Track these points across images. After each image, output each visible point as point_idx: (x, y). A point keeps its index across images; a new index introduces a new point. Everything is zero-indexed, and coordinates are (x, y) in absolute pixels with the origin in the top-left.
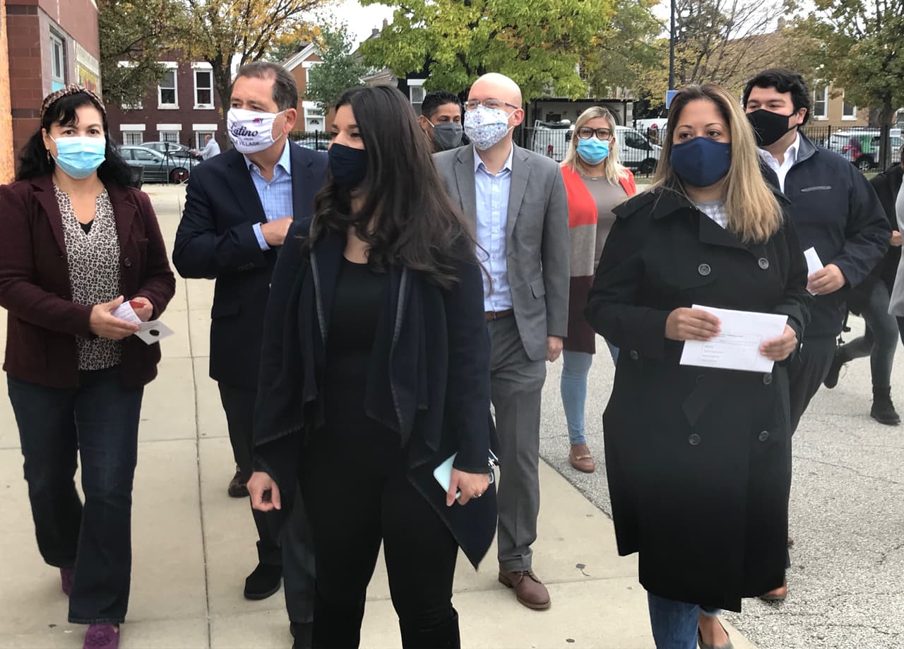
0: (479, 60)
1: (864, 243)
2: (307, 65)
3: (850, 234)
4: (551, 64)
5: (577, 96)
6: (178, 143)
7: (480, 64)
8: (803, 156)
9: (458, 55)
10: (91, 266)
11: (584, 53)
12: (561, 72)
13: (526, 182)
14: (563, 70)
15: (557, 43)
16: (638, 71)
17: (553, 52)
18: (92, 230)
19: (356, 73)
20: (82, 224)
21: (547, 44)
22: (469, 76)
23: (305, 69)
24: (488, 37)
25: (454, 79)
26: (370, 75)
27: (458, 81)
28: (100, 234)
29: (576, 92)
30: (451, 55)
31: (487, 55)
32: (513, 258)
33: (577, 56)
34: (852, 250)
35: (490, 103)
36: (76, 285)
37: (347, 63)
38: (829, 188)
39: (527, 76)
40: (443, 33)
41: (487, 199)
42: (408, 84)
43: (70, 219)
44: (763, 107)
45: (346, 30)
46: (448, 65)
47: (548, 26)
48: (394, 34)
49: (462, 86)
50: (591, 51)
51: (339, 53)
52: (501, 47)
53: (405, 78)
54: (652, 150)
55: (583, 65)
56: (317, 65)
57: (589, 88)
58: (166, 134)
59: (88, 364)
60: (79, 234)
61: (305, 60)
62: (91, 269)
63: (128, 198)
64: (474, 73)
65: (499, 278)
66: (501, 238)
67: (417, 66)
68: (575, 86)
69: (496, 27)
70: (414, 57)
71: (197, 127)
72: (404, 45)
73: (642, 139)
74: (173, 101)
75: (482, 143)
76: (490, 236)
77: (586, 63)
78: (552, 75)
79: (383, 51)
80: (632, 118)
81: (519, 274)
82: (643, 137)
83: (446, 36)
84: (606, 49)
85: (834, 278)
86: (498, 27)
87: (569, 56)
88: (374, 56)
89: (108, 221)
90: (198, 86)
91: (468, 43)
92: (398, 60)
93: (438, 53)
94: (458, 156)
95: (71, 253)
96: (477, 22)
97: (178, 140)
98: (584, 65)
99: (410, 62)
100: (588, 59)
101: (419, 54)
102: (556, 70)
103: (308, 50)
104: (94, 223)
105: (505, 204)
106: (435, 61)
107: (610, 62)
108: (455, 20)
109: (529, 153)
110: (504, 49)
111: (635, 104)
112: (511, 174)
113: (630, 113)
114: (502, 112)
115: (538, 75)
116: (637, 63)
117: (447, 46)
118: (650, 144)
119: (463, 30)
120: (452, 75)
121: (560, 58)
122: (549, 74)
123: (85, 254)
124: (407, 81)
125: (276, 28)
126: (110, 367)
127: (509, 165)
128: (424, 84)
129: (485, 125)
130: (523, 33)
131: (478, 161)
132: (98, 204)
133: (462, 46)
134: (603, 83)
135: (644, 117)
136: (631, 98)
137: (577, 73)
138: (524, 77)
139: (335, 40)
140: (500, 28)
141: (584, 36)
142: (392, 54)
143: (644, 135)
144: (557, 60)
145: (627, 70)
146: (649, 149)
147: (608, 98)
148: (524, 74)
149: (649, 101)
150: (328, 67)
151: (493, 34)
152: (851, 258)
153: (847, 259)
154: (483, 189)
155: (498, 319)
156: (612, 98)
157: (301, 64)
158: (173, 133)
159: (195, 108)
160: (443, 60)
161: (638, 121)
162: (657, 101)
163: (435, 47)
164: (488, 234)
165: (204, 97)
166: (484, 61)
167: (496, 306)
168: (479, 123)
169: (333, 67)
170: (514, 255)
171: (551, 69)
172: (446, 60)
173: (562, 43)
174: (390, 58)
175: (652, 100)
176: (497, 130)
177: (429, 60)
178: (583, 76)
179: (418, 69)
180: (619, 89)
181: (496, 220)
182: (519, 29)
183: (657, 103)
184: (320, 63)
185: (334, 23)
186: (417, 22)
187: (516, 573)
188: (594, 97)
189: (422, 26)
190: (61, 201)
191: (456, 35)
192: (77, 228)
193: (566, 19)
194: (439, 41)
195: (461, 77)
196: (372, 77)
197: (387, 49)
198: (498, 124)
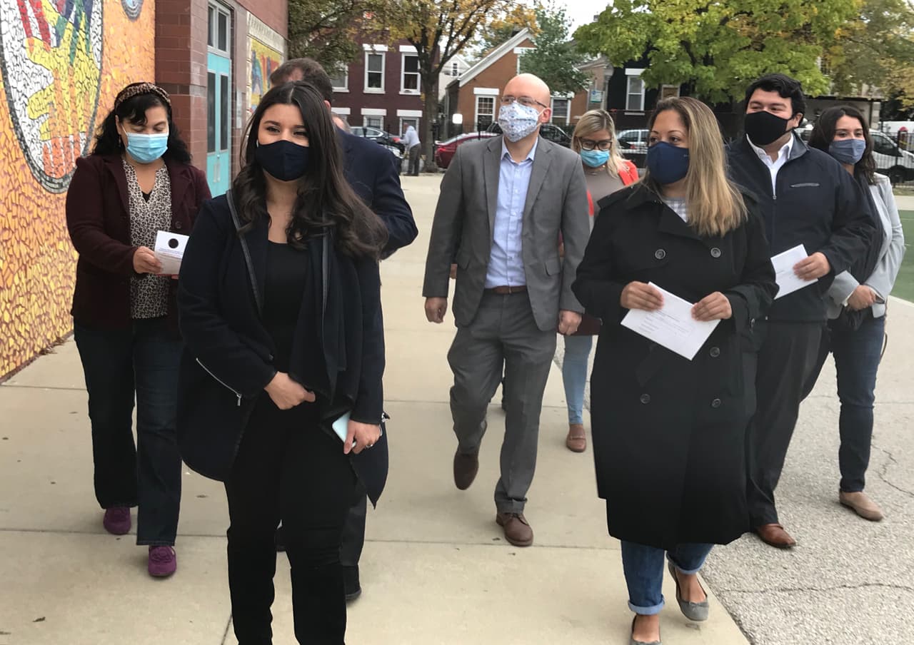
0: (706, 49)
1: (850, 236)
2: (518, 51)
3: (836, 228)
4: (789, 56)
5: (818, 92)
6: (382, 129)
7: (707, 53)
8: (795, 155)
9: (682, 43)
10: (149, 229)
11: (826, 46)
12: (800, 65)
13: (546, 171)
14: (802, 62)
15: (797, 33)
16: (890, 67)
17: (791, 43)
18: (151, 199)
19: (569, 60)
20: (144, 194)
21: (786, 34)
22: (694, 66)
23: (517, 55)
24: (718, 23)
25: (676, 68)
26: (586, 63)
27: (681, 71)
28: (157, 202)
29: (817, 88)
30: (675, 42)
31: (716, 44)
32: (530, 239)
33: (820, 48)
34: (837, 241)
35: (524, 101)
36: (134, 242)
37: (561, 50)
38: (817, 185)
39: (760, 67)
40: (667, 18)
41: (510, 185)
42: (627, 73)
43: (134, 187)
44: (765, 109)
45: (563, 15)
46: (671, 53)
47: (787, 15)
48: (613, 19)
49: (685, 77)
50: (835, 44)
51: (553, 39)
52: (732, 35)
53: (622, 66)
54: (902, 156)
55: (824, 60)
56: (529, 51)
57: (832, 84)
58: (370, 119)
59: (141, 313)
60: (140, 201)
61: (518, 46)
62: (148, 231)
63: (184, 172)
64: (699, 63)
65: (515, 256)
66: (519, 220)
67: (635, 53)
68: (815, 80)
69: (728, 13)
70: (633, 44)
71: (401, 113)
72: (623, 30)
73: (890, 143)
74: (379, 86)
75: (513, 135)
76: (509, 218)
77: (829, 57)
78: (790, 68)
79: (599, 36)
80: (878, 118)
81: (534, 253)
82: (892, 142)
83: (670, 21)
84: (854, 41)
85: (820, 265)
86: (730, 13)
87: (811, 47)
88: (589, 41)
89: (165, 191)
90: (406, 70)
91: (695, 30)
92: (615, 47)
93: (660, 40)
94: (489, 145)
95: (133, 215)
96: (707, 7)
97: (382, 125)
98: (826, 60)
99: (628, 49)
100: (830, 53)
101: (639, 40)
102: (795, 62)
103: (522, 35)
104: (153, 192)
105: (524, 190)
106: (655, 49)
107: (857, 55)
108: (682, 4)
109: (552, 145)
110: (735, 37)
111: (883, 104)
112: (532, 164)
113: (876, 114)
114: (534, 110)
115: (773, 68)
116: (889, 57)
117: (671, 33)
118: (900, 150)
119: (690, 15)
120: (675, 65)
121: (799, 49)
122: (786, 66)
123: (144, 218)
124: (624, 71)
125: (486, 11)
126: (161, 317)
127: (532, 156)
128: (642, 74)
129: (517, 119)
130: (757, 21)
131: (505, 150)
132: (158, 177)
133: (688, 34)
134: (846, 79)
135: (892, 118)
136: (879, 97)
137: (817, 67)
138: (756, 69)
139: (550, 25)
140: (733, 14)
141: (828, 26)
142: (610, 39)
143: (893, 138)
144: (797, 51)
145: (877, 65)
146: (898, 155)
147: (852, 96)
148: (757, 66)
149: (901, 101)
150: (541, 53)
151: (725, 20)
152: (836, 248)
153: (833, 248)
154: (507, 175)
155: (513, 293)
156: (857, 96)
157: (512, 50)
158: (377, 118)
159: (401, 93)
160: (665, 47)
161: (885, 123)
162: (911, 101)
163: (657, 34)
164: (507, 216)
165: (410, 82)
166: (711, 51)
167: (512, 281)
168: (513, 117)
169: (547, 53)
170: (531, 236)
171: (788, 61)
172: (669, 47)
173: (802, 33)
174: (606, 45)
175: (905, 100)
176: (528, 125)
177: (649, 47)
178: (824, 71)
179: (636, 57)
180: (865, 87)
181: (515, 204)
182: (754, 16)
183: (911, 104)
184: (533, 49)
185: (551, 7)
186: (639, 5)
187: (506, 514)
188: (836, 94)
189: (644, 11)
190: (127, 173)
191: (682, 20)
192: (140, 196)
193: (810, 6)
194: (662, 27)
195: (684, 67)
196: (589, 65)
197: (604, 34)
198: (529, 120)
